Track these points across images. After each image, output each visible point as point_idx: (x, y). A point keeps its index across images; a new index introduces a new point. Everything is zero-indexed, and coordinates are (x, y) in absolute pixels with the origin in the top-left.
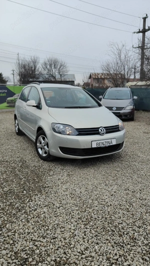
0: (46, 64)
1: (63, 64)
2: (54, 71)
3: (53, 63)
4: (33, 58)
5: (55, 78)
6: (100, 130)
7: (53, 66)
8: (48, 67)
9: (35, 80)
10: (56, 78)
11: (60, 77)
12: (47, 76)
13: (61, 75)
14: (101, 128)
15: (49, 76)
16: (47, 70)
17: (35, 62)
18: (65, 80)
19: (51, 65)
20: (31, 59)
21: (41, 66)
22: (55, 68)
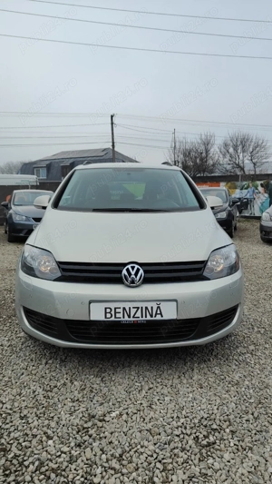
0: (226, 145)
1: (260, 143)
2: (241, 157)
3: (241, 143)
4: (203, 137)
5: (242, 169)
6: (124, 272)
7: (240, 148)
8: (231, 150)
9: (206, 174)
10: (245, 169)
11: (252, 168)
12: (229, 167)
13: (255, 164)
14: (129, 266)
15: (233, 168)
16: (228, 156)
17: (207, 144)
18: (263, 173)
19: (235, 148)
20: (201, 139)
21: (218, 150)
22: (244, 152)
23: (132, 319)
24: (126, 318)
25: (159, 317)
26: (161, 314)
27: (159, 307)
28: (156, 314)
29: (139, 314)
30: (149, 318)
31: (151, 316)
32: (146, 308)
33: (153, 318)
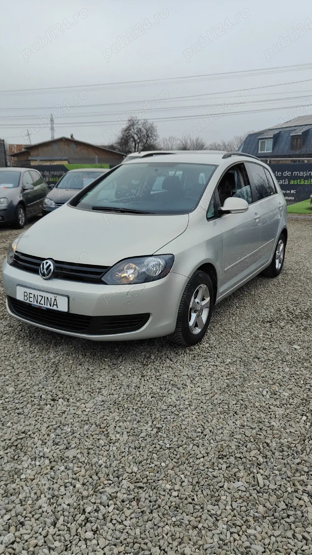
6: (41, 265)
14: (45, 261)
23: (38, 304)
24: (35, 303)
25: (55, 308)
26: (57, 305)
27: (55, 299)
28: (54, 305)
29: (42, 302)
30: (49, 307)
31: (50, 305)
32: (47, 298)
33: (51, 308)
